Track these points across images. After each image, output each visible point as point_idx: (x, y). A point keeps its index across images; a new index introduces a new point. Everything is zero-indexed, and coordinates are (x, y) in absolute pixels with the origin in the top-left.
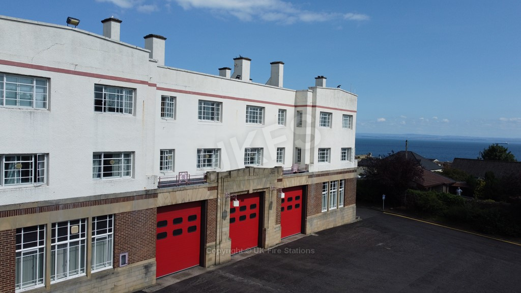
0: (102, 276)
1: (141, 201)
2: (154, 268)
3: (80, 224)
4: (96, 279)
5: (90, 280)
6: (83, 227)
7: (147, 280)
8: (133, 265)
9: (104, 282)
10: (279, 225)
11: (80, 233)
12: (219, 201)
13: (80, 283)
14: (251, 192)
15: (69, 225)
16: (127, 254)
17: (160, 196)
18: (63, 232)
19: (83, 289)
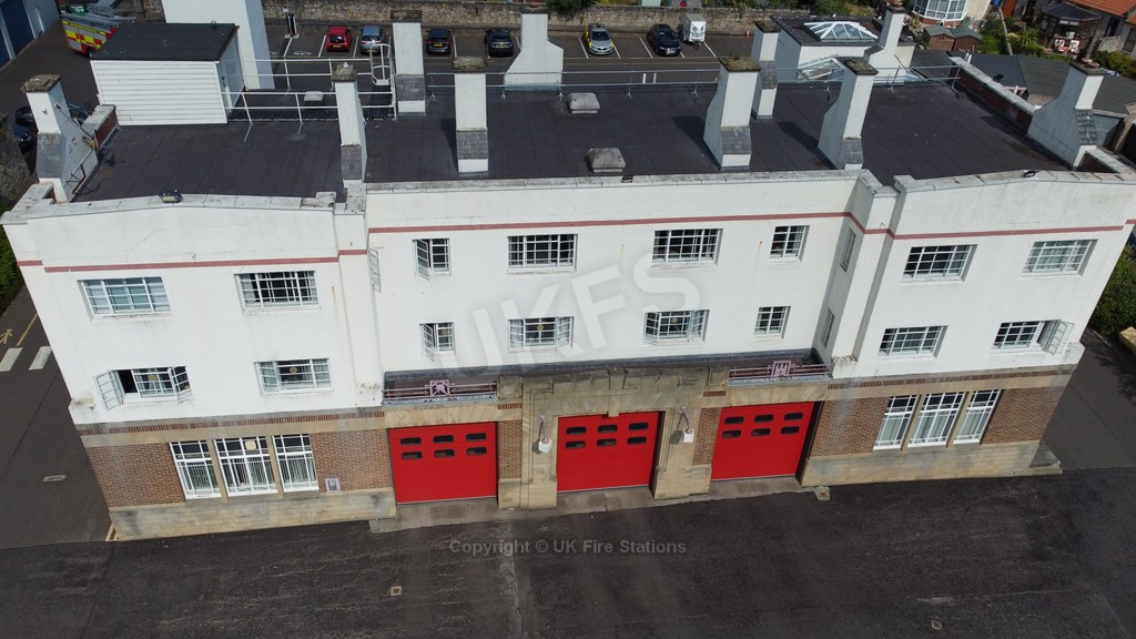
0: (301, 498)
1: (351, 420)
2: (391, 499)
3: (258, 440)
4: (292, 500)
5: (283, 501)
6: (263, 443)
7: (379, 510)
8: (351, 492)
9: (304, 505)
10: (709, 466)
11: (260, 449)
12: (525, 426)
13: (269, 501)
14: (614, 413)
15: (241, 440)
16: (336, 480)
17: (388, 415)
18: (234, 446)
19: (273, 507)
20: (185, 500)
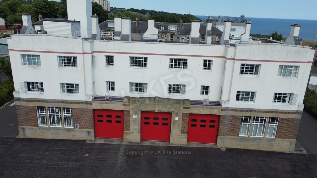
0: (68, 130)
1: (83, 105)
2: (93, 134)
3: (59, 109)
4: (66, 130)
5: (64, 130)
6: (60, 110)
7: (89, 137)
8: (82, 130)
9: (69, 132)
11: (59, 112)
12: (131, 112)
13: (60, 130)
14: (156, 111)
15: (55, 109)
16: (78, 125)
17: (93, 104)
18: (53, 110)
19: (61, 132)
20: (38, 126)
